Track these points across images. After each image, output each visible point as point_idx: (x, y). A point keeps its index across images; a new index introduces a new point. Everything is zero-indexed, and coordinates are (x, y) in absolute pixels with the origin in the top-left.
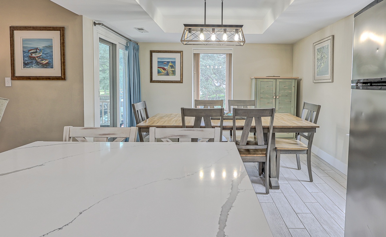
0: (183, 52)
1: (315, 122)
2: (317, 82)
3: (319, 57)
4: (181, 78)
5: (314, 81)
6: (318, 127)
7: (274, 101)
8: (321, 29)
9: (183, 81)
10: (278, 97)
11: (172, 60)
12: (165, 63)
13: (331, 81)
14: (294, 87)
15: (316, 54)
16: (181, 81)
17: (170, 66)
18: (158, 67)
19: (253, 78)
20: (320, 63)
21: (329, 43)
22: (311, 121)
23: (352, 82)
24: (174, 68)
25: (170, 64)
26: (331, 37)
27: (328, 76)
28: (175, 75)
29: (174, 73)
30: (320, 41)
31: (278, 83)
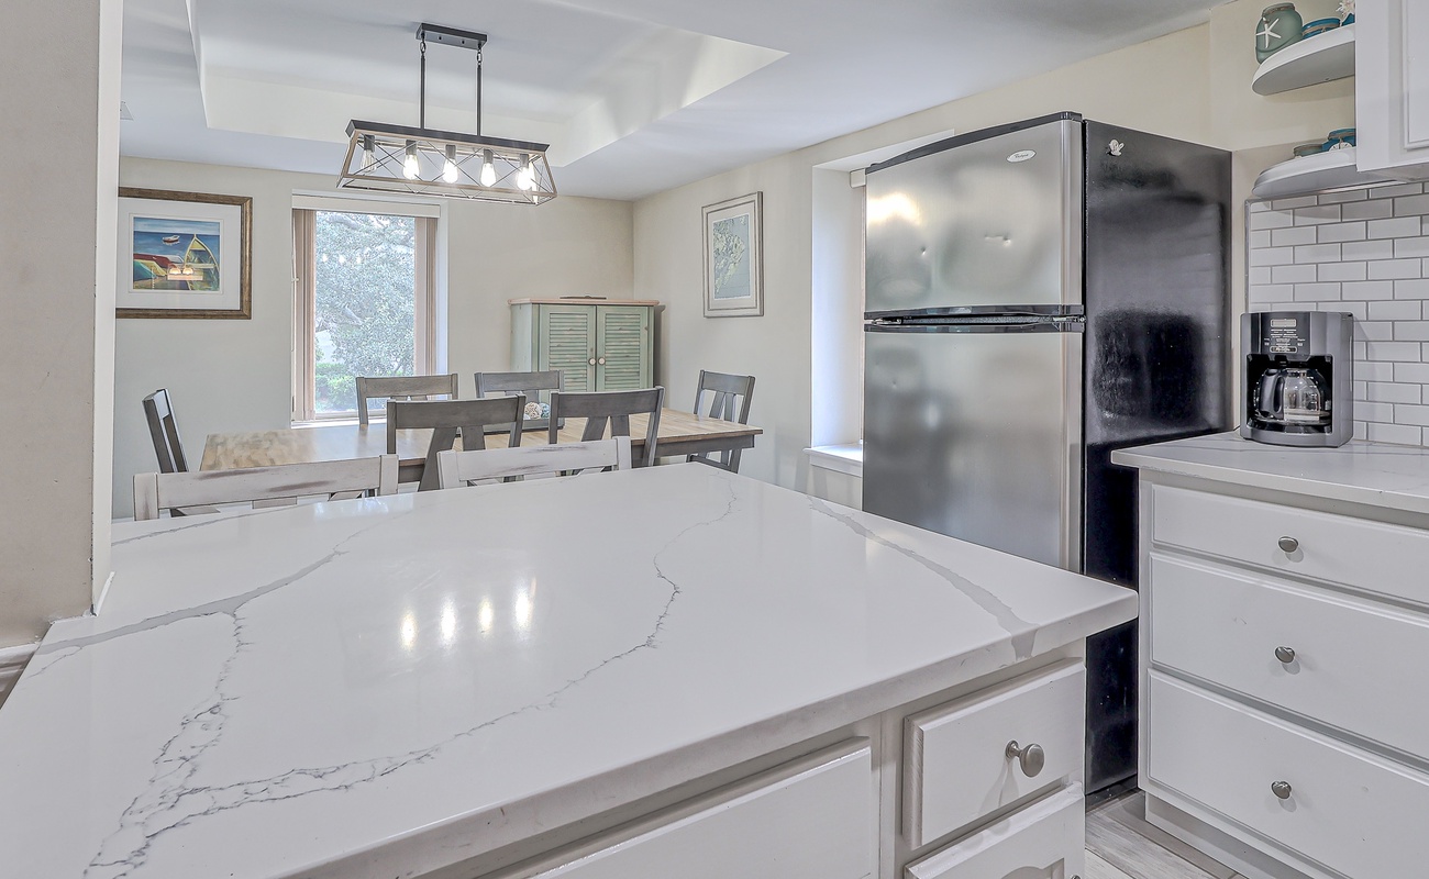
0: (251, 202)
1: (743, 420)
2: (713, 316)
3: (721, 246)
4: (246, 298)
5: (708, 313)
6: (761, 432)
7: (590, 372)
8: (724, 171)
9: (250, 310)
10: (602, 361)
11: (204, 229)
12: (172, 238)
13: (757, 312)
14: (647, 329)
15: (712, 237)
16: (246, 312)
17: (195, 251)
18: (136, 256)
19: (527, 300)
20: (725, 265)
21: (748, 212)
22: (728, 418)
23: (867, 316)
24: (212, 261)
25: (195, 245)
26: (755, 197)
27: (750, 299)
28: (217, 288)
29: (211, 279)
30: (724, 204)
31: (601, 319)
